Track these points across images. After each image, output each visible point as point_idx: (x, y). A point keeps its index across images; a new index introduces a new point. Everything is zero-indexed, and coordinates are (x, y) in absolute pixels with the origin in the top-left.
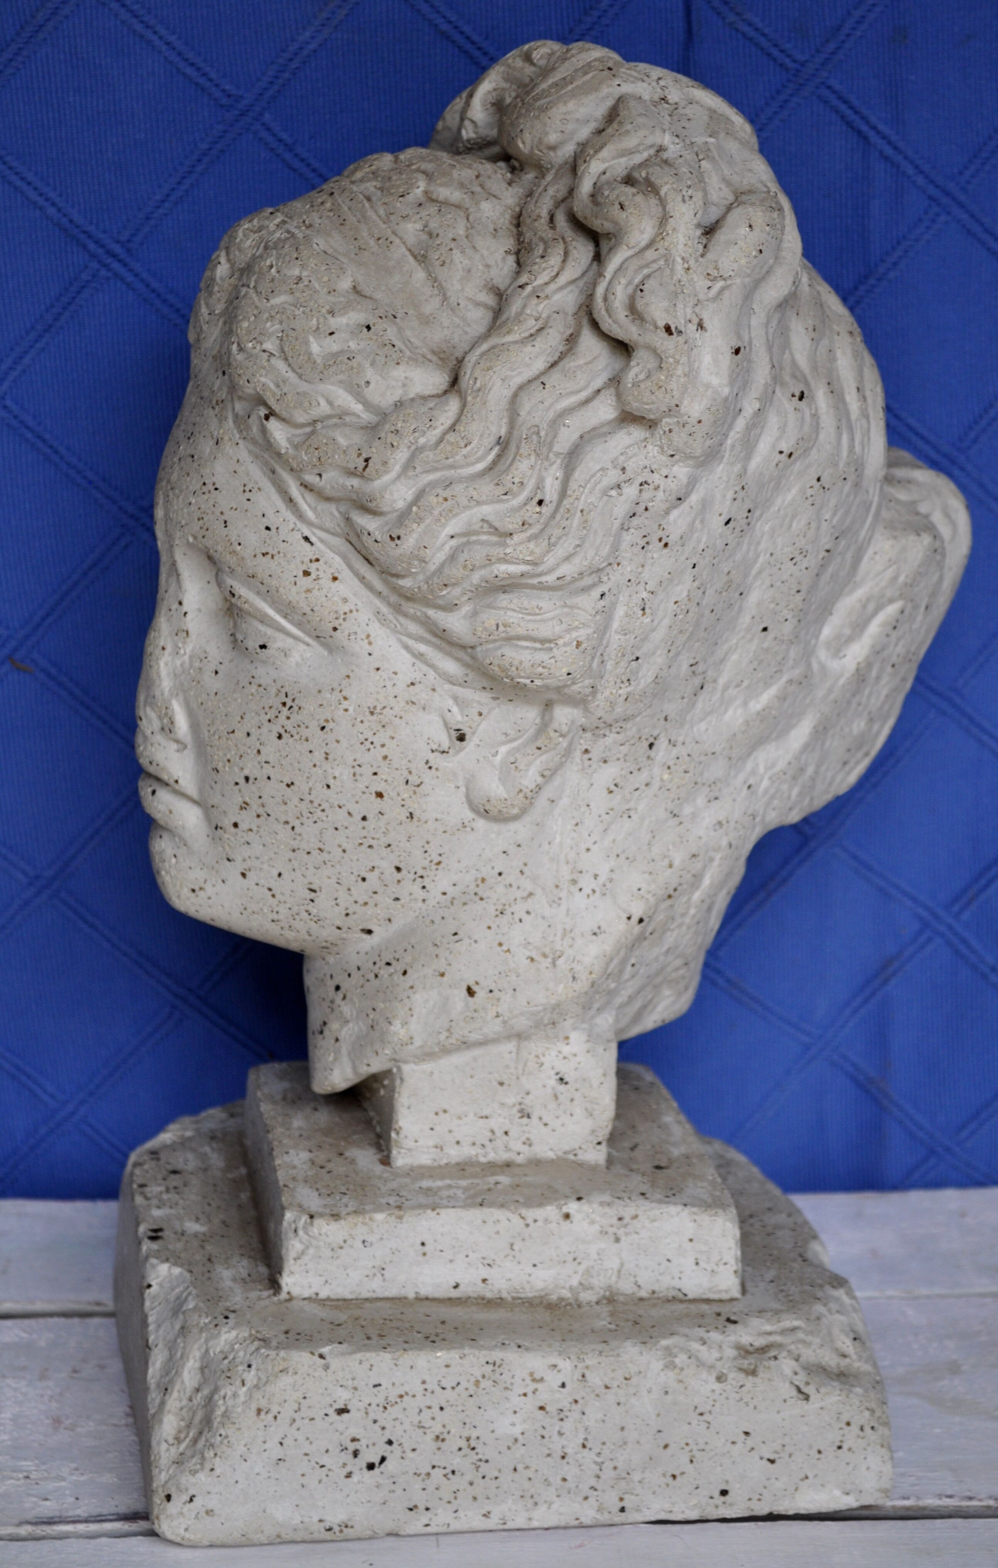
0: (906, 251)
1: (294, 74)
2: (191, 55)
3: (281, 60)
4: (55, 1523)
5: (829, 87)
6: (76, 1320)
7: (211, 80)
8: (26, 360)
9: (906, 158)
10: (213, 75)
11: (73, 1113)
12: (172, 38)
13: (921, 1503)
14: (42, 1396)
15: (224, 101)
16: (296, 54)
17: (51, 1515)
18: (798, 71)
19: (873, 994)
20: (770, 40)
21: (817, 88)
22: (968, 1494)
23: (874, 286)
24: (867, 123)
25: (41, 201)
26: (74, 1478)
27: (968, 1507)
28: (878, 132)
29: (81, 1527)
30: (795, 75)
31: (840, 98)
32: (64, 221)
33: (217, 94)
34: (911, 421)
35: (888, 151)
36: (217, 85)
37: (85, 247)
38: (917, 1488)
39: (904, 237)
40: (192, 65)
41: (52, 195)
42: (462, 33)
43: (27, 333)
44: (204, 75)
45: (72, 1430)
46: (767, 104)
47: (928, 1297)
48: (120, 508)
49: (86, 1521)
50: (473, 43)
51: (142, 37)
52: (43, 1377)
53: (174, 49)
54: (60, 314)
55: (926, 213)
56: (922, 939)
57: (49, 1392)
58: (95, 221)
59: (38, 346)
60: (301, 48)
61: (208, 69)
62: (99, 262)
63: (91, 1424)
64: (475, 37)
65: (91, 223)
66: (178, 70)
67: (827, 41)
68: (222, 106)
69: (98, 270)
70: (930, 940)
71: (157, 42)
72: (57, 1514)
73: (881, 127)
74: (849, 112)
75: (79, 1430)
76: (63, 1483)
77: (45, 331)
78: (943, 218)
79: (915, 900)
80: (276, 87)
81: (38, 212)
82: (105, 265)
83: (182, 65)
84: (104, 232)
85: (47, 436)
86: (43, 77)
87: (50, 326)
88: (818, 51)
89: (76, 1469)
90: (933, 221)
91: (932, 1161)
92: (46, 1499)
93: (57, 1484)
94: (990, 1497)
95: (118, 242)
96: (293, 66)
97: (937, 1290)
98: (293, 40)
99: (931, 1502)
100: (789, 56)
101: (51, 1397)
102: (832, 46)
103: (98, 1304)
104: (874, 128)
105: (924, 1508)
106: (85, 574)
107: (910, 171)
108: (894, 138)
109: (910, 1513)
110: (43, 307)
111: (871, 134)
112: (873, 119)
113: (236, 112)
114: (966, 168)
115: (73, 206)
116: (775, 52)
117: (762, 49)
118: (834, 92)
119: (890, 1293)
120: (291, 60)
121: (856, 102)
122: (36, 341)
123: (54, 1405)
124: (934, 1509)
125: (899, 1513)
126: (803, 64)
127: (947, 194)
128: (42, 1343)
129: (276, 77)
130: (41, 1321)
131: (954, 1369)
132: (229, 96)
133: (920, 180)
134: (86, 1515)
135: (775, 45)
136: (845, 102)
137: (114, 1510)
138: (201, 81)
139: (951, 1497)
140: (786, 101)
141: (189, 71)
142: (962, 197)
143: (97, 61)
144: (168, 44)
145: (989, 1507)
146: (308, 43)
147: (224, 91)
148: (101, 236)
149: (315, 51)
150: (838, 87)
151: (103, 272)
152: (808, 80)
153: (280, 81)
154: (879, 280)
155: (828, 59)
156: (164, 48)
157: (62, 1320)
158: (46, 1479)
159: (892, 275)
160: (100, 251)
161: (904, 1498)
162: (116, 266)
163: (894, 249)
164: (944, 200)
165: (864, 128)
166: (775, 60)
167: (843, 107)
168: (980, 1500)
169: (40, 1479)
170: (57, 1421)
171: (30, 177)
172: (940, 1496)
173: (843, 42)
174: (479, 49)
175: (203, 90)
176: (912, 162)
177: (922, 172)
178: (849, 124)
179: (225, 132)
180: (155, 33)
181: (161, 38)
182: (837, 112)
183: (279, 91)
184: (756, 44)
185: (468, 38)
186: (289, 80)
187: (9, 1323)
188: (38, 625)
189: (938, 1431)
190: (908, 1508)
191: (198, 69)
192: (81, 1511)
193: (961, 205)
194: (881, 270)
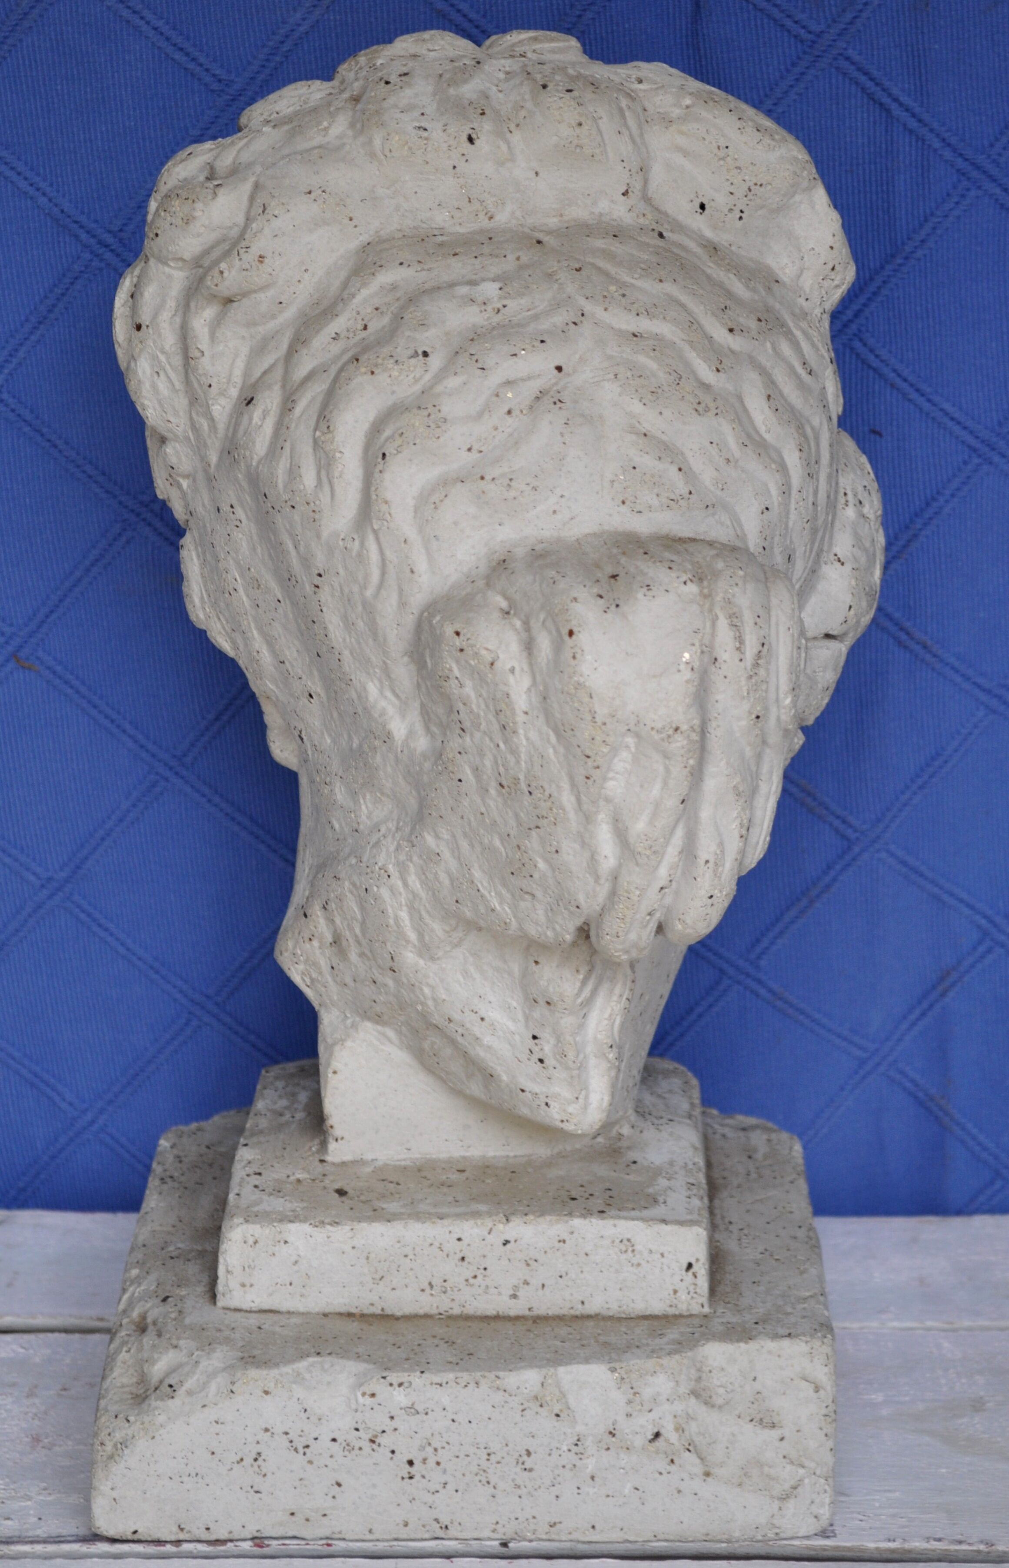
0: (934, 228)
1: (287, 57)
2: (179, 40)
3: (271, 44)
4: (13, 1543)
5: (847, 59)
6: (77, 1336)
7: (201, 65)
8: (21, 354)
9: (931, 130)
10: (202, 60)
11: (92, 1122)
12: (160, 24)
13: (907, 1546)
14: (26, 1413)
15: (215, 86)
16: (287, 36)
17: (10, 1535)
18: (814, 42)
19: (931, 1006)
20: (783, 11)
21: (835, 59)
22: (959, 1537)
23: (900, 265)
24: (890, 95)
25: (31, 191)
26: (41, 1498)
27: (956, 1551)
28: (901, 105)
29: (39, 1548)
30: (811, 47)
31: (859, 69)
32: (56, 210)
33: (208, 79)
34: (947, 406)
35: (913, 124)
36: (207, 70)
37: (76, 237)
38: (906, 1530)
39: (932, 214)
40: (181, 49)
41: (42, 185)
42: (459, 11)
43: (22, 325)
44: (193, 59)
45: (49, 1449)
46: (782, 77)
47: (969, 1329)
48: (120, 503)
49: (45, 1542)
50: (470, 21)
51: (128, 22)
52: (31, 1395)
53: (162, 34)
54: (54, 306)
55: (955, 187)
56: (981, 949)
57: (34, 1410)
58: (86, 211)
59: (34, 338)
60: (292, 30)
61: (197, 54)
62: (92, 252)
63: (70, 1443)
64: (473, 15)
65: (83, 213)
66: (167, 55)
67: (844, 11)
68: (213, 91)
69: (91, 260)
70: (989, 951)
71: (145, 28)
72: (17, 1533)
73: (904, 99)
74: (869, 84)
75: (57, 1449)
76: (29, 1503)
77: (40, 323)
78: (973, 193)
79: (971, 907)
80: (268, 71)
81: (29, 202)
82: (97, 256)
83: (170, 49)
84: (96, 221)
85: (45, 430)
86: (30, 66)
87: (45, 318)
88: (834, 21)
89: (45, 1489)
90: (963, 196)
91: (998, 1184)
92: (8, 1519)
93: (23, 1504)
94: (981, 1542)
95: (110, 232)
96: (284, 49)
97: (982, 1322)
98: (284, 22)
99: (918, 1544)
100: (804, 27)
101: (36, 1415)
102: (849, 16)
103: (101, 1319)
104: (896, 100)
105: (910, 1551)
106: (88, 570)
107: (937, 144)
108: (917, 110)
109: (895, 1556)
110: (37, 298)
111: (894, 106)
112: (895, 91)
113: (228, 97)
114: (997, 140)
115: (64, 196)
116: (789, 23)
117: (775, 20)
118: (853, 63)
119: (929, 1323)
120: (282, 42)
121: (875, 73)
122: (31, 333)
123: (36, 1422)
124: (923, 1552)
125: (885, 1556)
126: (819, 35)
127: (978, 167)
128: (37, 1360)
129: (267, 60)
130: (42, 1336)
131: (978, 1406)
132: (220, 81)
133: (947, 154)
134: (45, 1535)
135: (789, 16)
136: (866, 74)
137: (74, 1531)
138: (191, 66)
139: (939, 1540)
140: (803, 74)
141: (178, 56)
142: (994, 171)
143: (84, 48)
144: (155, 29)
145: (979, 1552)
146: (299, 25)
147: (214, 75)
148: (93, 225)
149: (307, 33)
150: (857, 58)
151: (96, 263)
152: (824, 51)
153: (272, 65)
154: (906, 258)
155: (845, 29)
156: (152, 33)
157: (63, 1335)
158: (13, 1498)
159: (920, 253)
160: (93, 241)
161: (889, 1540)
162: (108, 255)
163: (921, 226)
164: (975, 174)
165: (886, 100)
166: (789, 31)
167: (863, 79)
168: (970, 1544)
169: (7, 1499)
170: (36, 1439)
171: (20, 167)
172: (928, 1539)
173: (861, 11)
174: (477, 27)
175: (193, 75)
176: (938, 135)
177: (949, 145)
178: (871, 97)
179: (217, 117)
180: (142, 18)
181: (148, 23)
182: (857, 83)
183: (271, 75)
184: (769, 16)
185: (465, 16)
186: (281, 63)
187: (8, 1337)
188: (43, 622)
189: (944, 1470)
190: (893, 1551)
191: (187, 54)
192: (40, 1532)
193: (993, 179)
194: (908, 248)
